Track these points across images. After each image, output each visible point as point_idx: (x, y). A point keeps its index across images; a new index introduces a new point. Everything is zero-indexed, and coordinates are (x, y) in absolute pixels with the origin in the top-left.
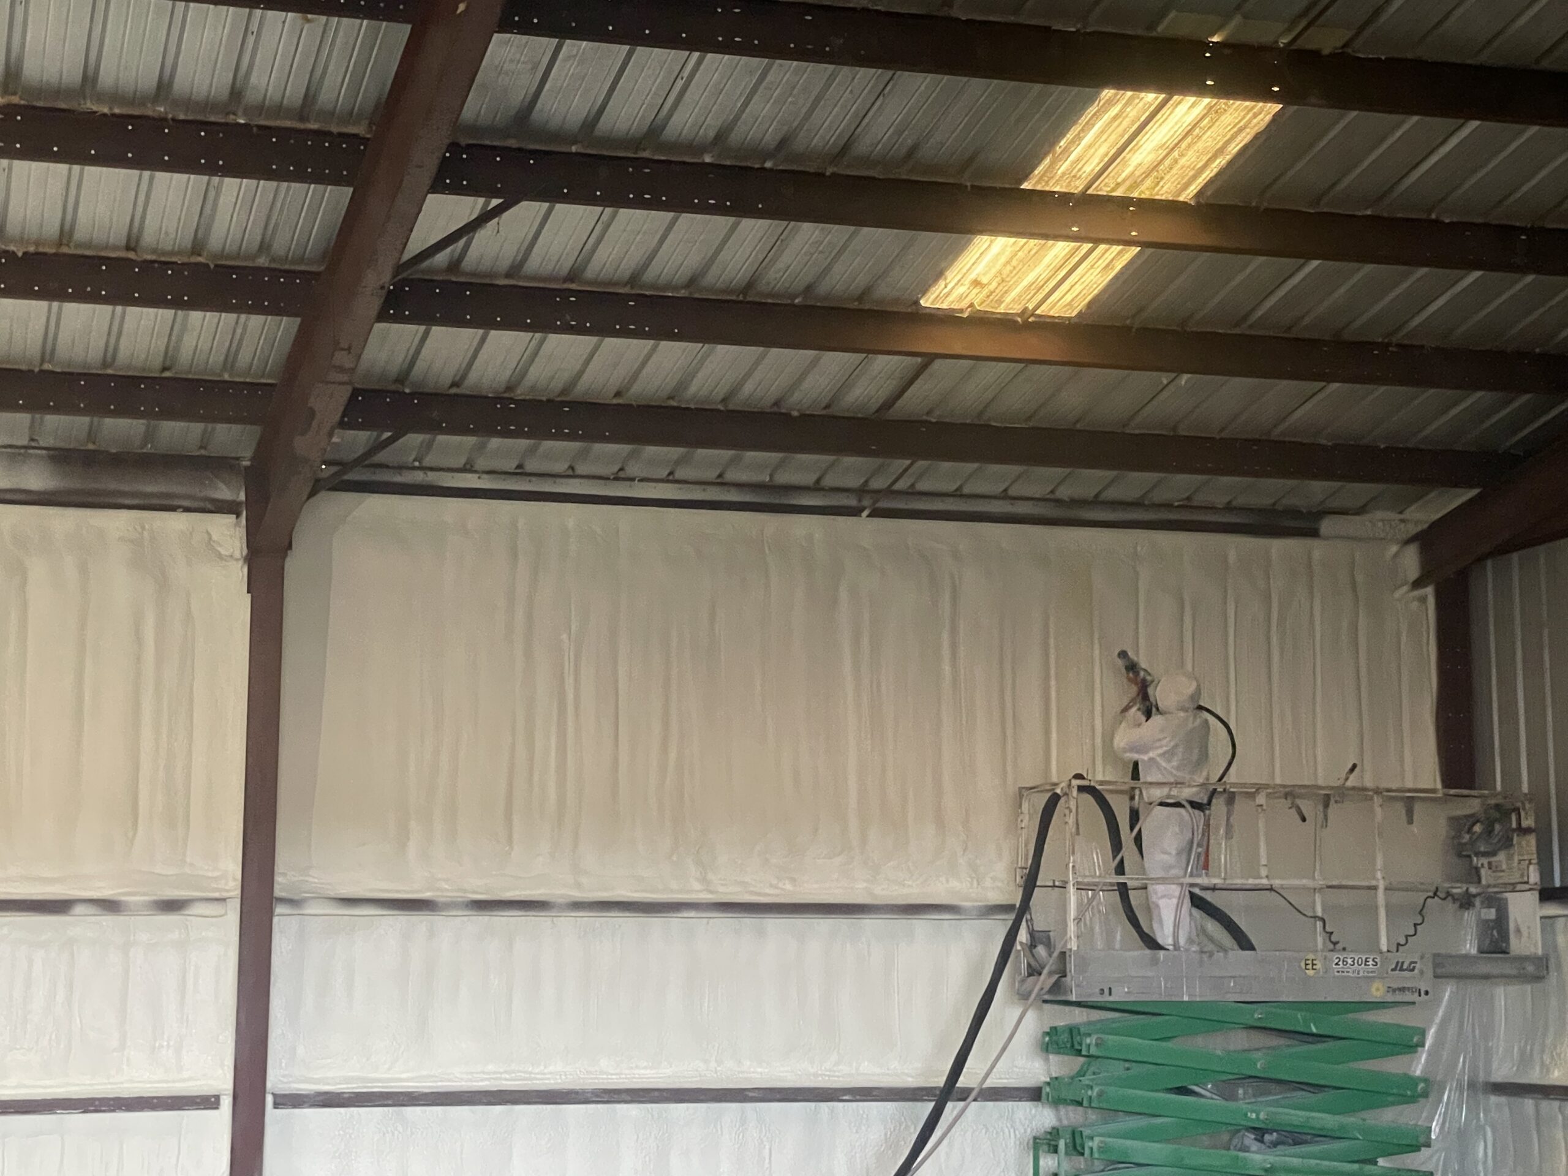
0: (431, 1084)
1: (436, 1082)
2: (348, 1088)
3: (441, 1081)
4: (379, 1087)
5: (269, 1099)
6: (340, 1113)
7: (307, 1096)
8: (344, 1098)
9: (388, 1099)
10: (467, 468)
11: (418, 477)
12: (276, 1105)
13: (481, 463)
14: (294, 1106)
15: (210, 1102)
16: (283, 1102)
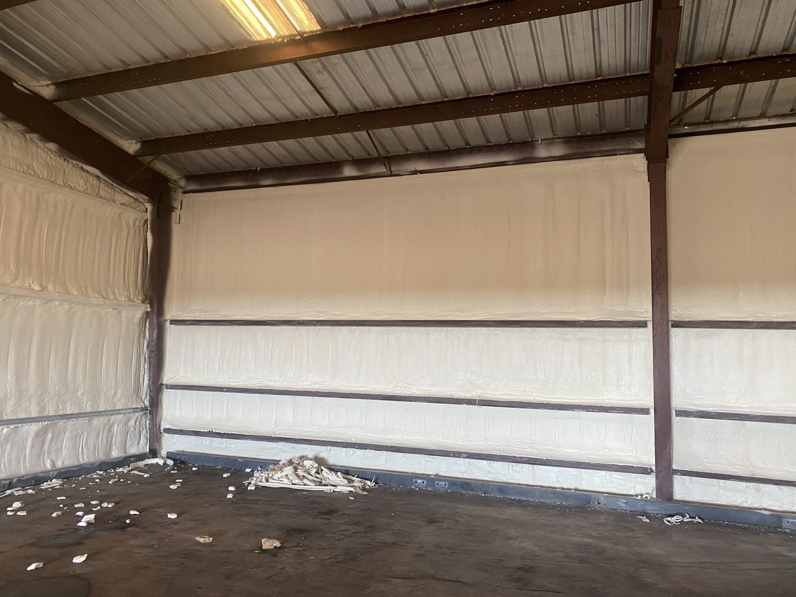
0: (760, 411)
1: (762, 410)
2: (713, 410)
3: (764, 410)
4: (731, 411)
5: (674, 413)
6: (711, 421)
7: (692, 412)
8: (711, 415)
9: (736, 417)
11: (736, 125)
12: (677, 415)
13: (770, 112)
14: (686, 416)
15: (645, 411)
16: (680, 413)
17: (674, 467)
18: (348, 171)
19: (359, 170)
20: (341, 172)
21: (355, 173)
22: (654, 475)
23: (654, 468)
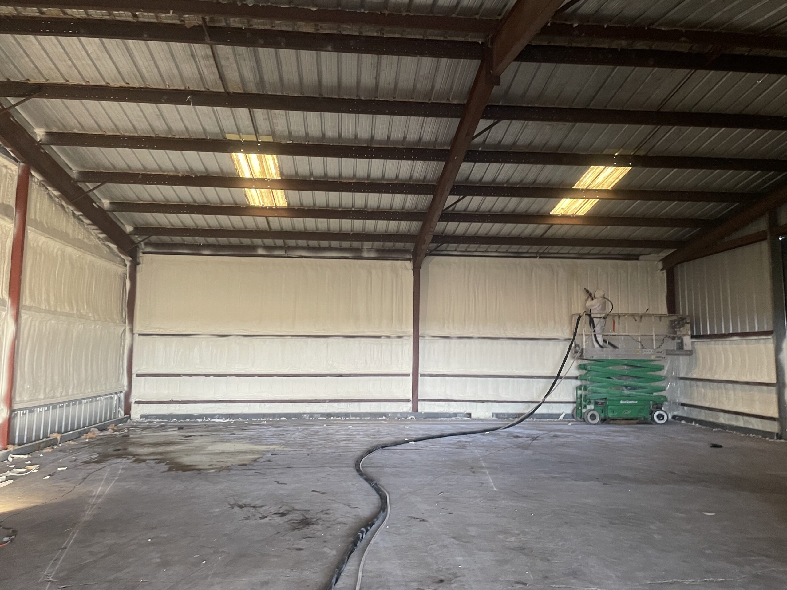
2: (434, 373)
5: (419, 375)
7: (426, 374)
10: (455, 250)
11: (446, 253)
13: (458, 250)
14: (424, 376)
15: (408, 375)
16: (422, 375)
17: (419, 398)
18: (260, 251)
19: (267, 251)
20: (256, 251)
21: (264, 253)
22: (411, 402)
23: (411, 399)
